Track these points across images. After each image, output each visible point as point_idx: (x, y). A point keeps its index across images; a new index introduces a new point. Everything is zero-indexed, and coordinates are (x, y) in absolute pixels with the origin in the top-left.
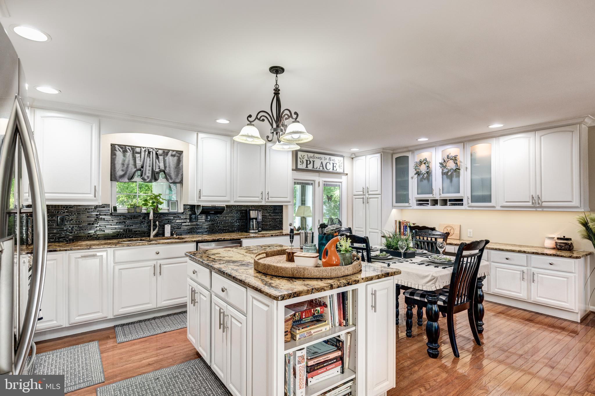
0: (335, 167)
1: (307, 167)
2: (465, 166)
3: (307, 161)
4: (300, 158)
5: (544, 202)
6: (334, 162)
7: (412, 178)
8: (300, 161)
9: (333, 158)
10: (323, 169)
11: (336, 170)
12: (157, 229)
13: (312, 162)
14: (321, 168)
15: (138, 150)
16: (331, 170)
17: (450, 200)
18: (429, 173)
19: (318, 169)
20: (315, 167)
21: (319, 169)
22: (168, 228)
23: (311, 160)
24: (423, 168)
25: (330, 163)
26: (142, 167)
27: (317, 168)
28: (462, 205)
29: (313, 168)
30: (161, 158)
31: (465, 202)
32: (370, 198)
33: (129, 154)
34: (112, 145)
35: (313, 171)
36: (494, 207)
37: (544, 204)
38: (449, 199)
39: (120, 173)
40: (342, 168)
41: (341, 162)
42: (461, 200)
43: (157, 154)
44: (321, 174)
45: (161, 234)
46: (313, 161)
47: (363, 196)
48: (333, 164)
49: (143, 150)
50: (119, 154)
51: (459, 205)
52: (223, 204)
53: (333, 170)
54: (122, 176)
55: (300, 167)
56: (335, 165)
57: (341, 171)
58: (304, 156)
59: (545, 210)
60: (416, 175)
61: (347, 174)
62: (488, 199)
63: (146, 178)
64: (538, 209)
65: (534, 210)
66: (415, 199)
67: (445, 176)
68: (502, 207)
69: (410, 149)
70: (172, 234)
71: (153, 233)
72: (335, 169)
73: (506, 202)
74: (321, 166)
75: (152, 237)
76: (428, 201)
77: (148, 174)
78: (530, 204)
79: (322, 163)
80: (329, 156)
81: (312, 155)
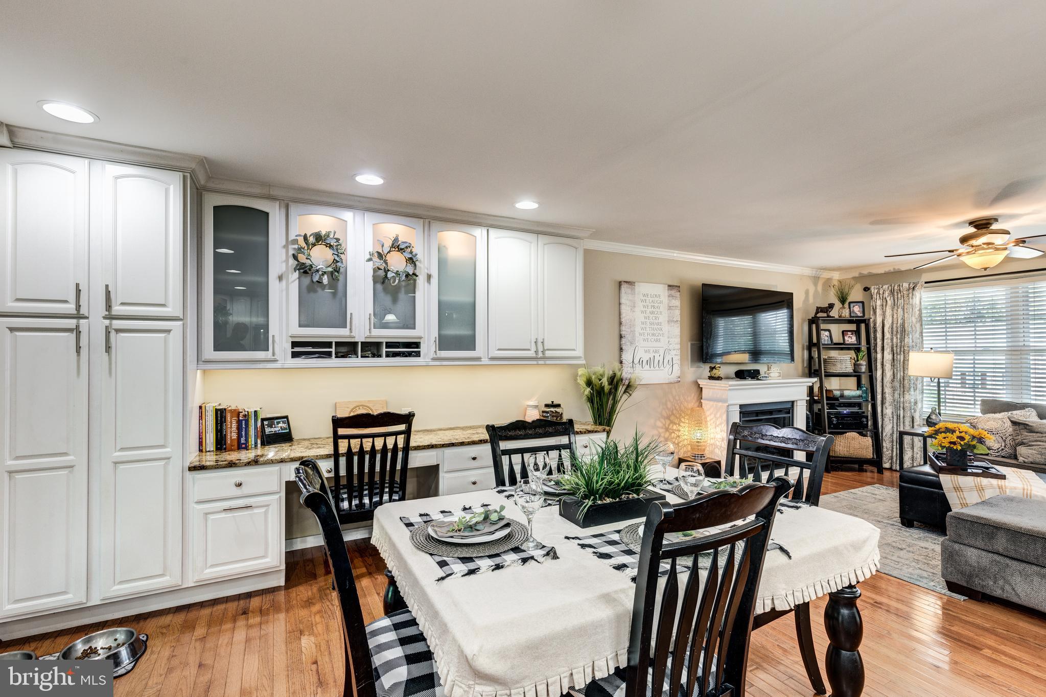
2: (426, 271)
5: (548, 350)
7: (280, 278)
17: (389, 345)
18: (336, 272)
24: (320, 257)
28: (418, 354)
31: (423, 349)
32: (118, 331)
36: (479, 359)
37: (548, 354)
38: (386, 343)
42: (417, 345)
47: (74, 321)
51: (409, 355)
59: (548, 362)
60: (296, 274)
62: (468, 343)
64: (540, 362)
65: (535, 363)
66: (291, 340)
67: (379, 286)
68: (493, 359)
69: (273, 192)
73: (499, 350)
76: (329, 345)
78: (531, 353)
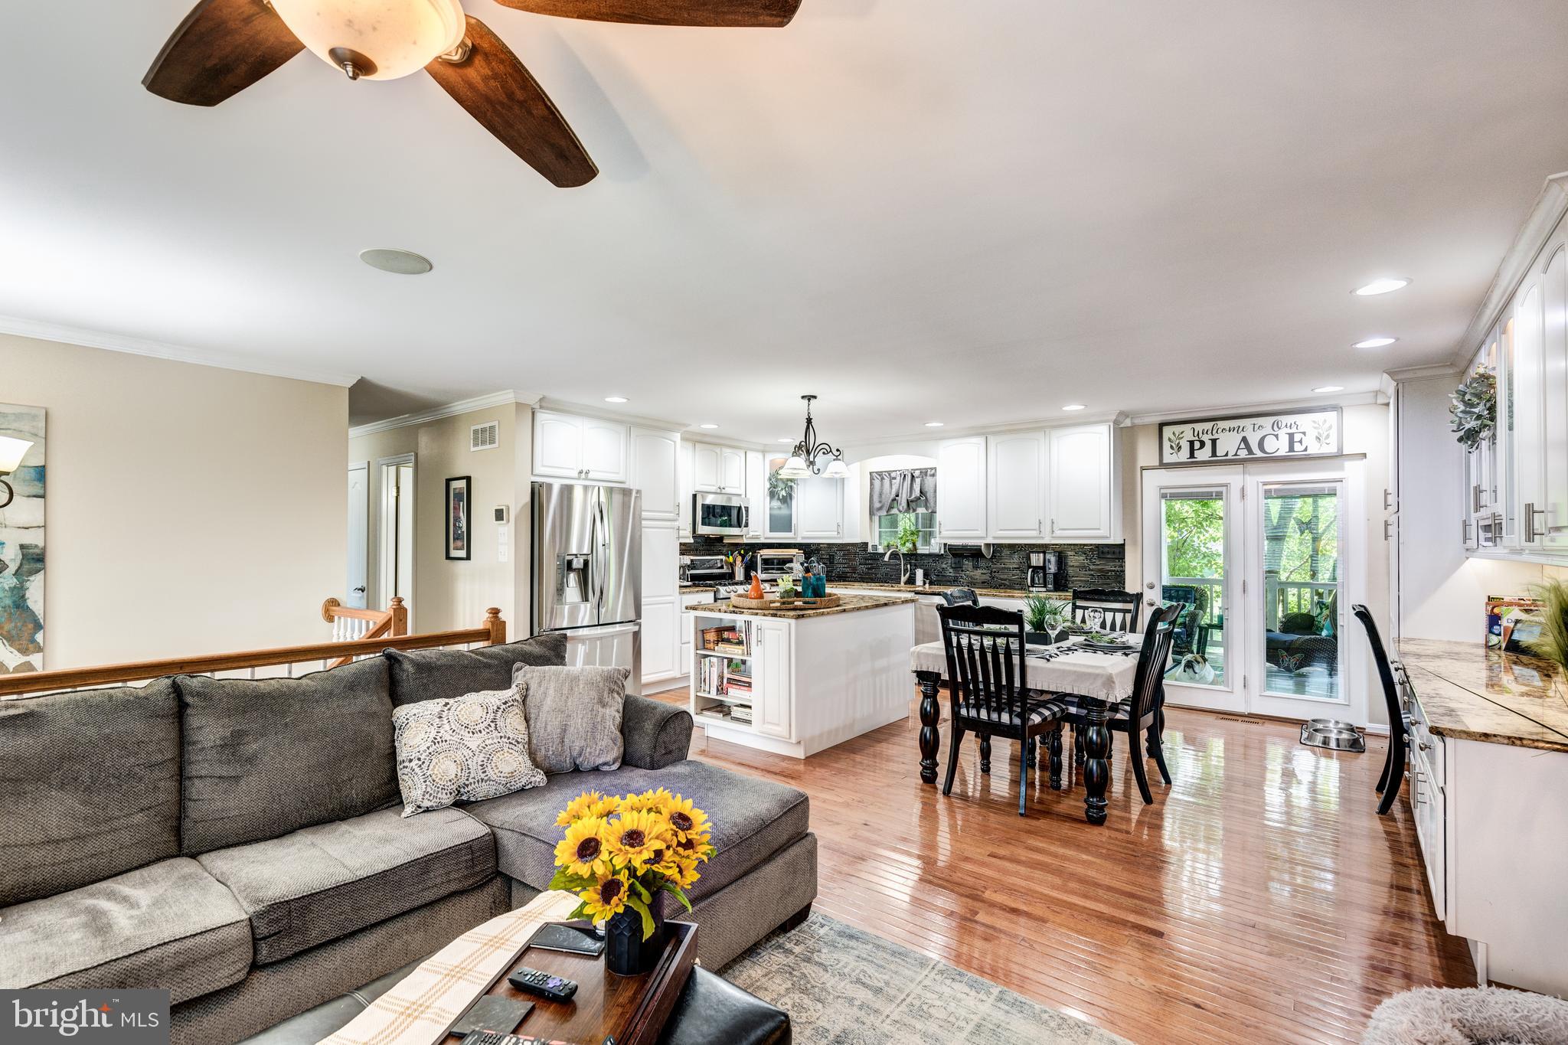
0: (1301, 442)
1: (1192, 455)
3: (1192, 443)
4: (1170, 440)
6: (1294, 430)
8: (1172, 447)
9: (1286, 420)
10: (1250, 452)
11: (1306, 450)
12: (908, 574)
13: (1208, 444)
14: (1243, 454)
15: (893, 475)
16: (1283, 450)
19: (1230, 457)
20: (1220, 452)
21: (1236, 455)
22: (920, 573)
23: (1206, 438)
25: (1277, 436)
26: (897, 496)
27: (1227, 455)
29: (1214, 453)
30: (918, 481)
33: (887, 481)
34: (870, 473)
35: (1215, 461)
39: (877, 505)
40: (1333, 439)
41: (1327, 425)
43: (913, 476)
44: (1251, 467)
45: (911, 581)
46: (1214, 442)
48: (1291, 436)
49: (898, 473)
50: (877, 483)
52: (981, 543)
53: (1291, 449)
54: (880, 509)
55: (1168, 458)
56: (1297, 438)
57: (1332, 449)
58: (1182, 433)
61: (1365, 455)
63: (901, 508)
70: (925, 583)
71: (903, 579)
72: (1297, 447)
74: (1243, 446)
75: (902, 584)
77: (904, 504)
79: (1244, 440)
80: (1272, 419)
81: (1208, 426)
